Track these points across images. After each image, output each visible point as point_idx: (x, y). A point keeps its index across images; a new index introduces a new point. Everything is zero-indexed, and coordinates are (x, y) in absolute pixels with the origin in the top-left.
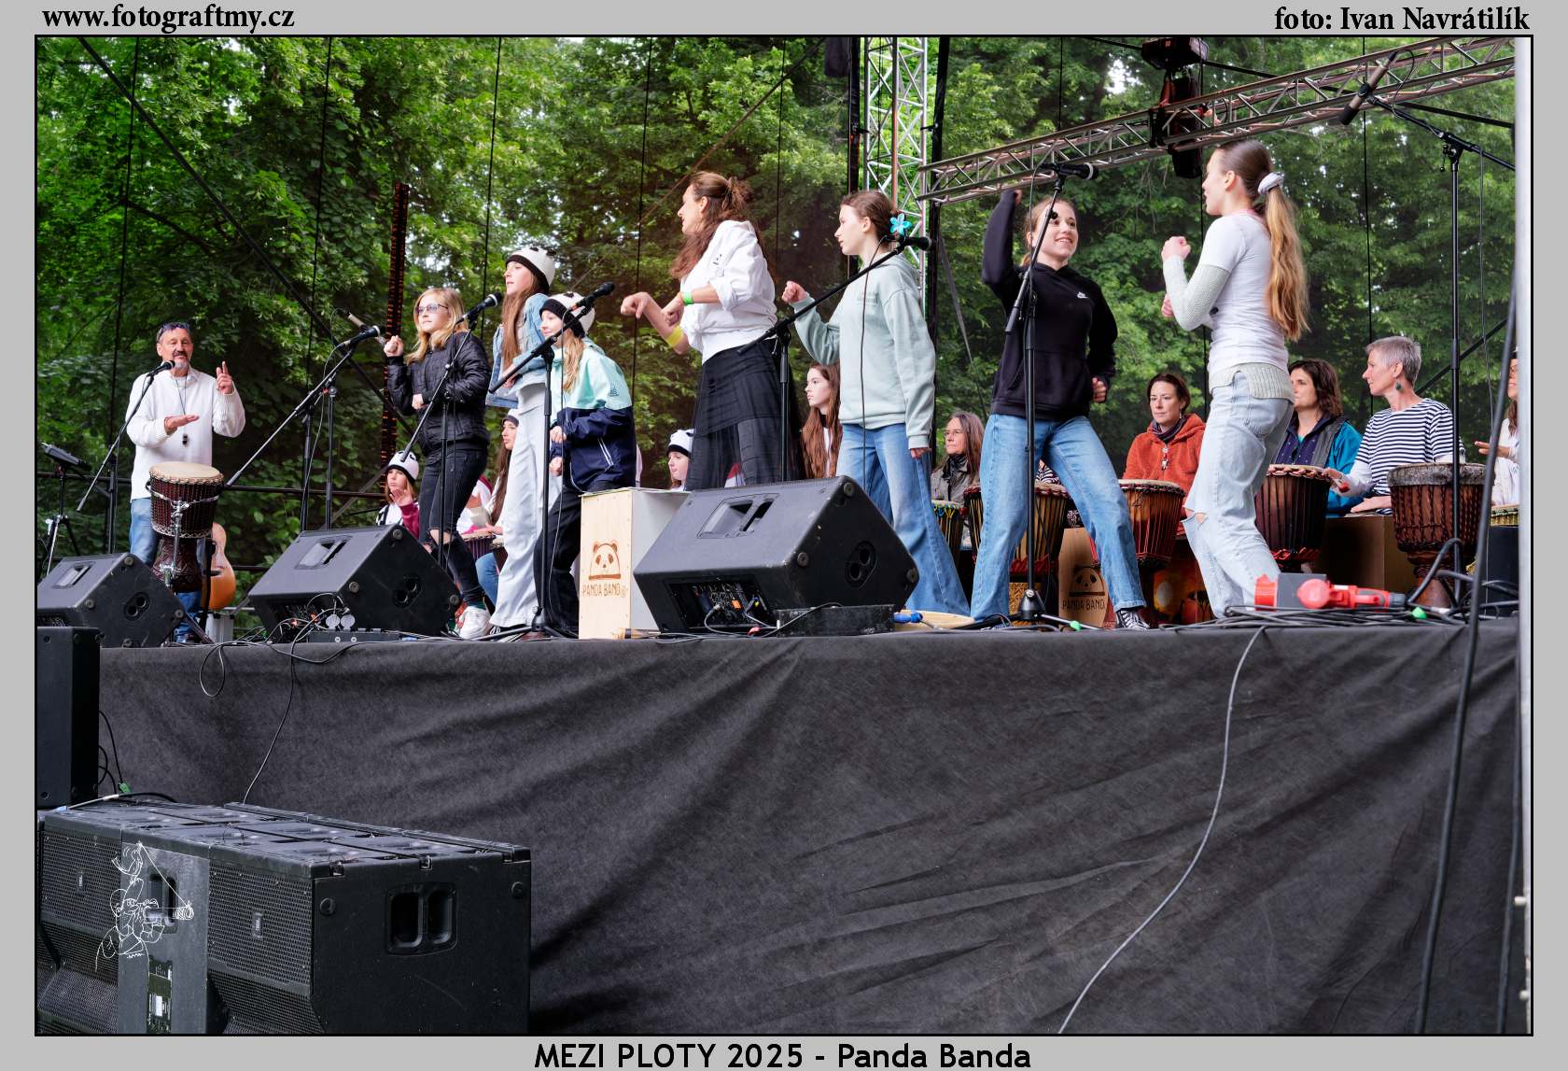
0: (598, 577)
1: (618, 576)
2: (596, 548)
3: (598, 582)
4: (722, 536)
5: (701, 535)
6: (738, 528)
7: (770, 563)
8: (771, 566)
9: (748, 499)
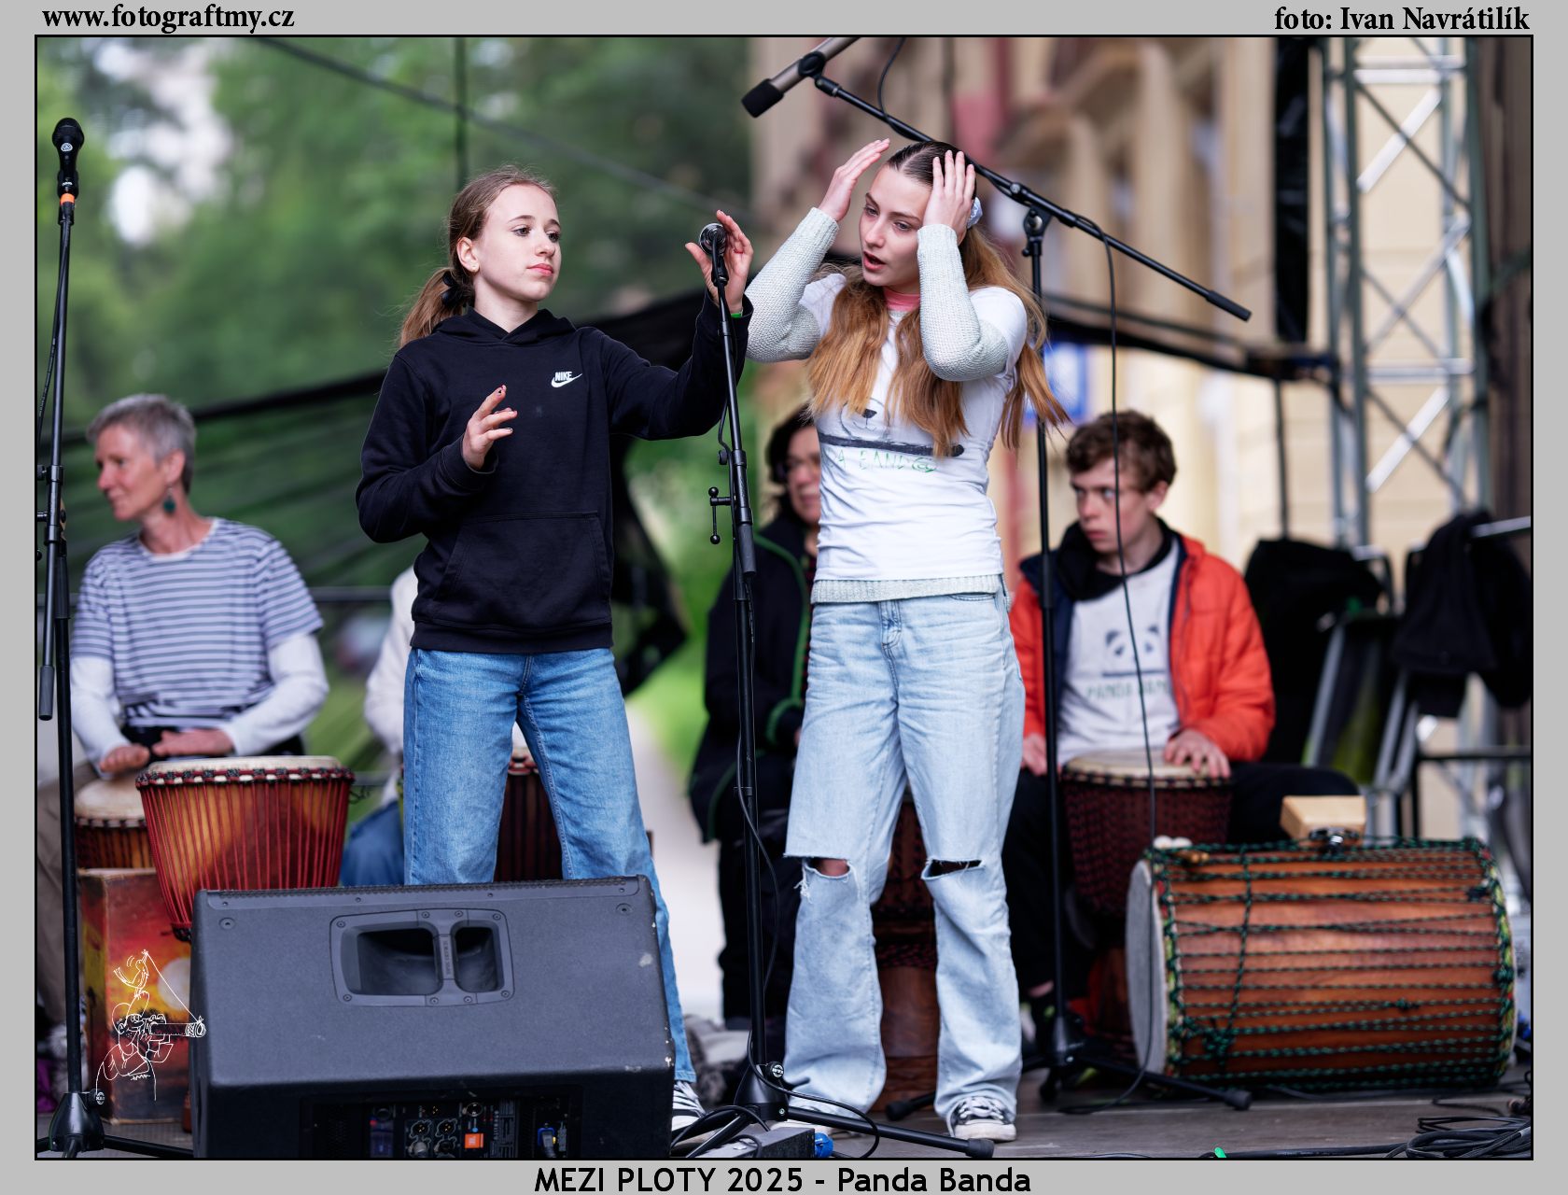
4: (420, 1000)
5: (347, 999)
6: (449, 984)
7: (631, 1065)
8: (639, 1068)
9: (405, 919)
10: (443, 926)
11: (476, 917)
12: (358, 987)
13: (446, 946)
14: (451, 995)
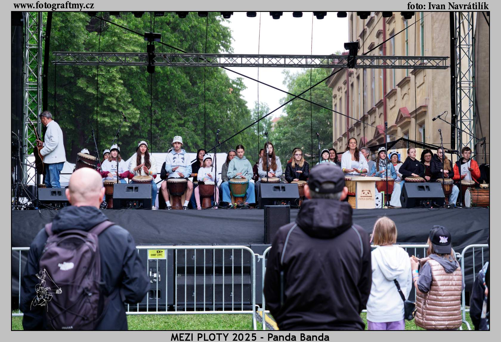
1: (371, 197)
4: (424, 191)
5: (418, 191)
10: (425, 186)
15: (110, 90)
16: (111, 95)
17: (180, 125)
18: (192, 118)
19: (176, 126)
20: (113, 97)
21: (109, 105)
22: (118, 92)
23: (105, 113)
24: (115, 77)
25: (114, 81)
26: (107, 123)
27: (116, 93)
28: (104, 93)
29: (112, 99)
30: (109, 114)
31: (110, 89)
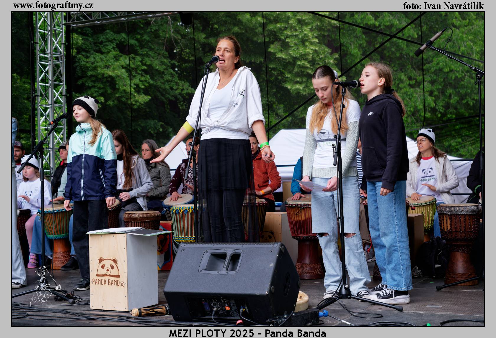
0: (103, 275)
1: (119, 276)
2: (101, 260)
3: (104, 278)
4: (216, 272)
5: (201, 271)
6: (225, 269)
7: (258, 293)
8: (259, 294)
9: (222, 251)
10: (229, 253)
11: (237, 251)
12: (205, 268)
13: (228, 258)
14: (224, 272)
15: (301, 52)
16: (303, 57)
17: (411, 86)
18: (430, 76)
19: (405, 87)
20: (306, 59)
21: (301, 71)
22: (310, 54)
23: (298, 79)
24: (308, 36)
25: (307, 40)
26: (301, 91)
27: (308, 54)
28: (294, 56)
29: (303, 62)
30: (304, 80)
31: (302, 50)
